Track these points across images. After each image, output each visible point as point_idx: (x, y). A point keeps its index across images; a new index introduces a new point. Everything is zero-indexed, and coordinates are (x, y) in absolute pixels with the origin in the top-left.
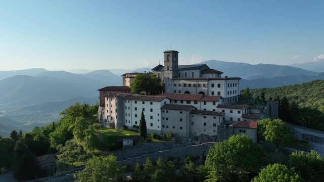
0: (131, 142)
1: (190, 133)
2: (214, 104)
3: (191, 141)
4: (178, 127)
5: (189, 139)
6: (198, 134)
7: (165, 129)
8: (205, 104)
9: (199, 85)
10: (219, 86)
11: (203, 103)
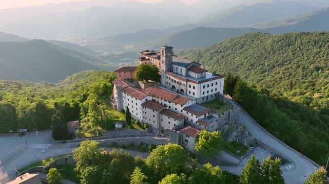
0: (121, 126)
1: (160, 126)
2: (182, 106)
3: (159, 133)
4: (152, 121)
5: (158, 131)
6: (165, 129)
7: (144, 120)
8: (176, 104)
9: (181, 84)
10: (194, 88)
11: (174, 104)
